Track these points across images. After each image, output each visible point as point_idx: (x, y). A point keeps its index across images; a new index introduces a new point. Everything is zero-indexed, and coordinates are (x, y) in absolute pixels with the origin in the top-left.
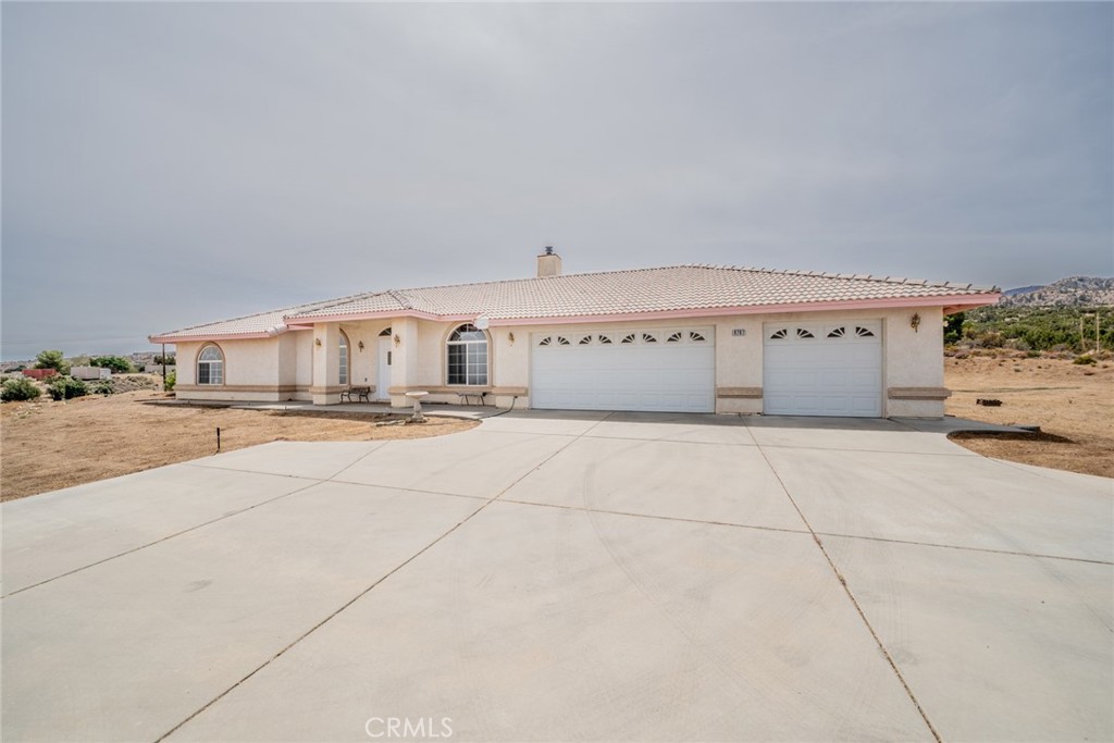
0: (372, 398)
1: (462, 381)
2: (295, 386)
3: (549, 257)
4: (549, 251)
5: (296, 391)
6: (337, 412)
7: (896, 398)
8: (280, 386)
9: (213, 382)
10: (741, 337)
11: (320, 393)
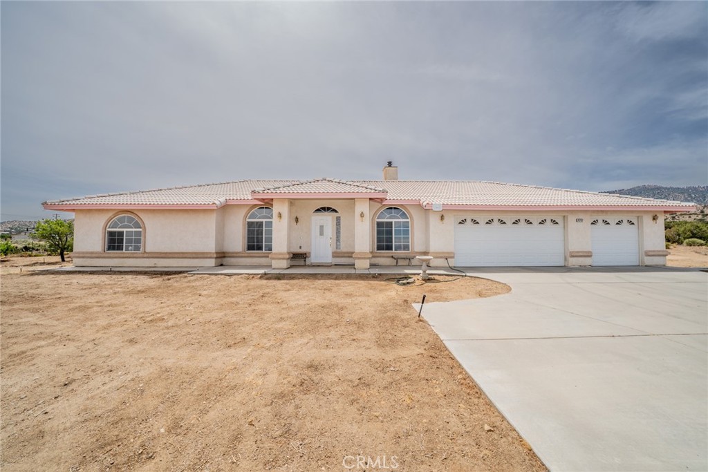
0: (308, 261)
1: (389, 248)
2: (224, 253)
3: (390, 168)
4: (390, 164)
5: (224, 257)
6: (301, 274)
7: (649, 256)
8: (216, 253)
9: (127, 249)
10: (581, 223)
11: (284, 259)
